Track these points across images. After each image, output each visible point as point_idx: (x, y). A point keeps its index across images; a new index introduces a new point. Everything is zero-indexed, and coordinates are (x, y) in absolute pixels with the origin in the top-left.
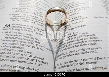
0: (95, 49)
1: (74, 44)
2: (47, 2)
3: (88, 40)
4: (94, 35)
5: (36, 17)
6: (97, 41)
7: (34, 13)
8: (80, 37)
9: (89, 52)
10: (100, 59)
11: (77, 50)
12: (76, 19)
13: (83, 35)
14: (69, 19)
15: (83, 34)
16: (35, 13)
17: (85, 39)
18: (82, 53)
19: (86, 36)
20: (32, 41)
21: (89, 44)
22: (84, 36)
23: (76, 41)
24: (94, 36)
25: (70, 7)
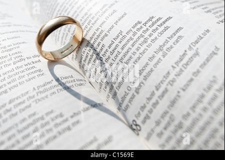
0: (174, 34)
1: (134, 53)
2: (15, 25)
3: (151, 30)
4: (153, 17)
5: (15, 69)
6: (164, 23)
7: (4, 64)
8: (134, 35)
9: (172, 47)
10: (197, 42)
11: (151, 59)
12: (100, 14)
13: (136, 28)
14: (87, 22)
15: (134, 27)
16: (8, 63)
17: (145, 32)
18: (164, 56)
19: (141, 27)
20: (43, 126)
21: (160, 35)
22: (138, 30)
23: (133, 45)
24: (154, 20)
25: (73, 4)
